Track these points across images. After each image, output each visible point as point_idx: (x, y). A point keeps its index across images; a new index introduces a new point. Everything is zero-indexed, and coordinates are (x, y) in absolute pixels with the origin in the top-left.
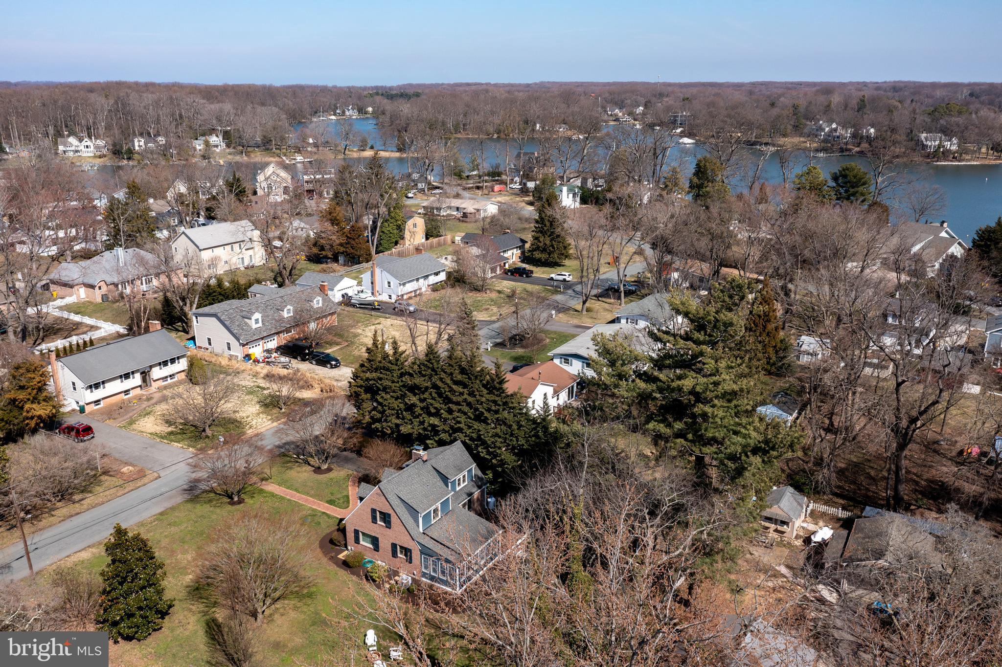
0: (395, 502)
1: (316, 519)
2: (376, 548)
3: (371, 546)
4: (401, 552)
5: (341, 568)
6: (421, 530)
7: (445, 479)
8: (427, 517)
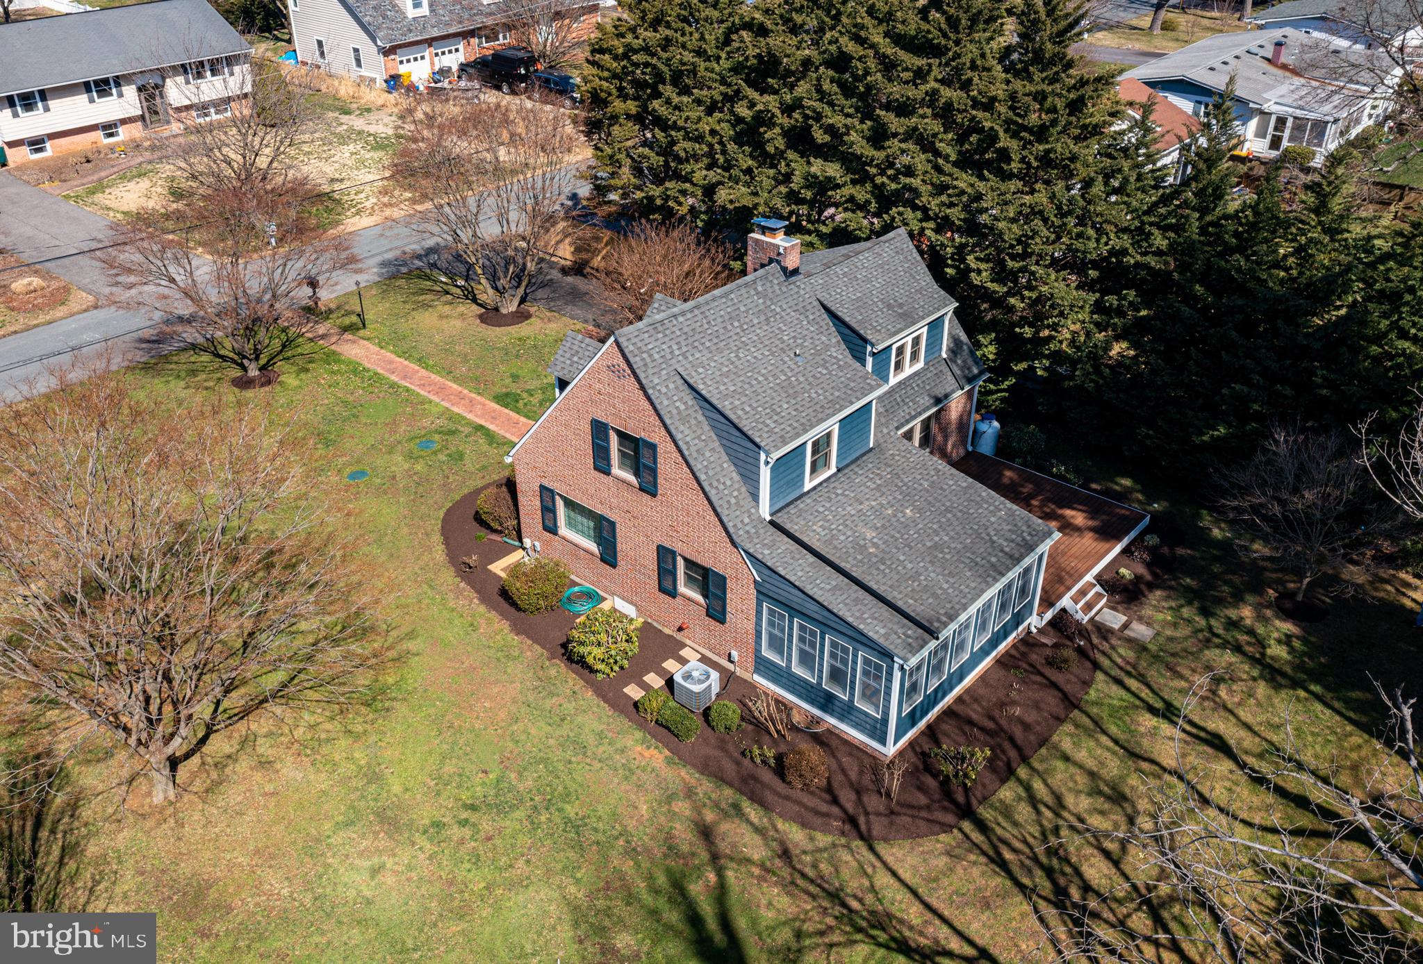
0: (676, 403)
1: (455, 444)
2: (609, 556)
3: (592, 547)
4: (690, 579)
5: (491, 605)
6: (765, 511)
7: (855, 342)
8: (788, 467)
